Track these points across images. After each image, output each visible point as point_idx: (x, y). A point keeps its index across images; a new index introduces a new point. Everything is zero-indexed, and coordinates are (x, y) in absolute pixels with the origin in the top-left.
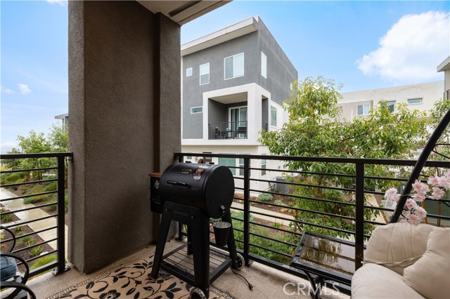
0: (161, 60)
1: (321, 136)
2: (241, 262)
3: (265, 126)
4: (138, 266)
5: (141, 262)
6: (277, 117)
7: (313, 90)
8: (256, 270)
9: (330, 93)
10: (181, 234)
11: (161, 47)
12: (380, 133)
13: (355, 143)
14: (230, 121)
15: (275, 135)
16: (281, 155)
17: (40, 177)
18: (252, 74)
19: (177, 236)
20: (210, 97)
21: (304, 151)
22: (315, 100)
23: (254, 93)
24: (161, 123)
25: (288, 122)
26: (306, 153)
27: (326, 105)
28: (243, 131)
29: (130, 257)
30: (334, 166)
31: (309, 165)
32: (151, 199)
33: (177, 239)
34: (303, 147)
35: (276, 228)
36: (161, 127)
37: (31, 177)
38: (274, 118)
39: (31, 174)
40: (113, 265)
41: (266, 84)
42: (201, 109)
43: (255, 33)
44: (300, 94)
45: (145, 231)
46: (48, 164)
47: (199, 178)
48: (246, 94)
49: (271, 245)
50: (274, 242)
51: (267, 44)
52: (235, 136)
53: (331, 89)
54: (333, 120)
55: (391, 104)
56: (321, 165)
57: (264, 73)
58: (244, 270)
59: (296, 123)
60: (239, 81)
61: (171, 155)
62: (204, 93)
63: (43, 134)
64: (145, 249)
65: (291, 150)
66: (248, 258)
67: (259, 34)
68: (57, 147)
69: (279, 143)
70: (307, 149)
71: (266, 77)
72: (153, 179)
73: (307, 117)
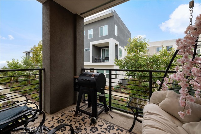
0: (77, 32)
1: (140, 61)
2: (108, 109)
3: (117, 57)
4: (69, 112)
5: (70, 110)
6: (122, 53)
7: (137, 42)
8: (114, 112)
9: (144, 44)
10: (85, 100)
11: (77, 27)
12: (163, 60)
13: (154, 64)
14: (101, 54)
15: (121, 61)
16: (124, 69)
17: (17, 80)
18: (111, 34)
19: (83, 101)
20: (93, 44)
21: (133, 68)
22: (138, 47)
23: (112, 42)
24: (77, 57)
25: (126, 55)
26: (134, 68)
27: (142, 48)
28: (107, 59)
29: (66, 109)
30: (145, 74)
31: (135, 73)
32: (74, 86)
33: (83, 103)
34: (132, 66)
35: (122, 101)
36: (77, 58)
37: (13, 80)
38: (121, 53)
39: (12, 78)
40: (60, 111)
41: (117, 39)
42: (89, 49)
43: (112, 16)
44: (132, 43)
45: (71, 99)
46: (20, 74)
47: (93, 78)
48: (108, 43)
49: (120, 107)
50: (121, 106)
51: (118, 21)
52: (104, 61)
53: (144, 42)
54: (145, 55)
55: (171, 47)
56: (140, 73)
57: (116, 34)
58: (109, 112)
59: (130, 55)
60: (106, 37)
61: (80, 69)
62: (90, 43)
63: (18, 60)
64: (71, 106)
65: (128, 67)
66: (111, 108)
67: (114, 17)
68: (24, 66)
69: (123, 64)
70: (134, 67)
71: (117, 36)
72: (75, 79)
73: (135, 53)
